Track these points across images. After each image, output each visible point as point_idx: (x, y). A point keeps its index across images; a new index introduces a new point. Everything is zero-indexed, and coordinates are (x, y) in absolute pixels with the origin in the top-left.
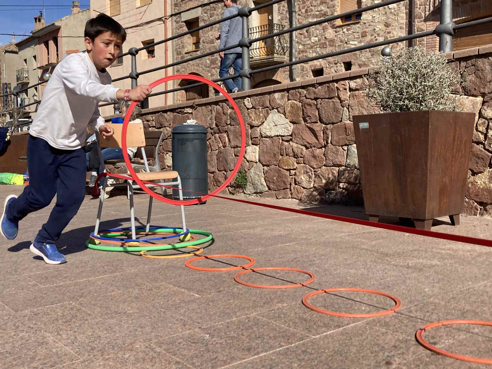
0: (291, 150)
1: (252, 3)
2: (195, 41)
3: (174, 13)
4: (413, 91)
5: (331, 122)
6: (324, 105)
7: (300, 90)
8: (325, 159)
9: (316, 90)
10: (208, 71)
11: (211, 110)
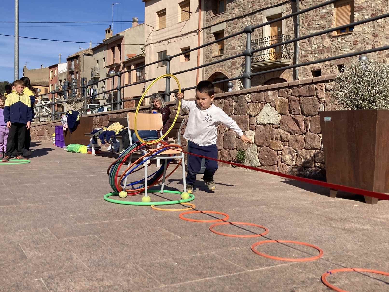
0: (279, 135)
1: (266, 18)
2: (220, 48)
3: (205, 27)
4: (366, 94)
5: (310, 114)
6: (305, 101)
7: (288, 89)
8: (305, 143)
9: (300, 90)
10: (229, 71)
11: (221, 103)
